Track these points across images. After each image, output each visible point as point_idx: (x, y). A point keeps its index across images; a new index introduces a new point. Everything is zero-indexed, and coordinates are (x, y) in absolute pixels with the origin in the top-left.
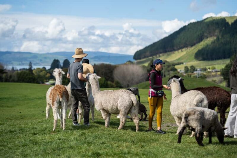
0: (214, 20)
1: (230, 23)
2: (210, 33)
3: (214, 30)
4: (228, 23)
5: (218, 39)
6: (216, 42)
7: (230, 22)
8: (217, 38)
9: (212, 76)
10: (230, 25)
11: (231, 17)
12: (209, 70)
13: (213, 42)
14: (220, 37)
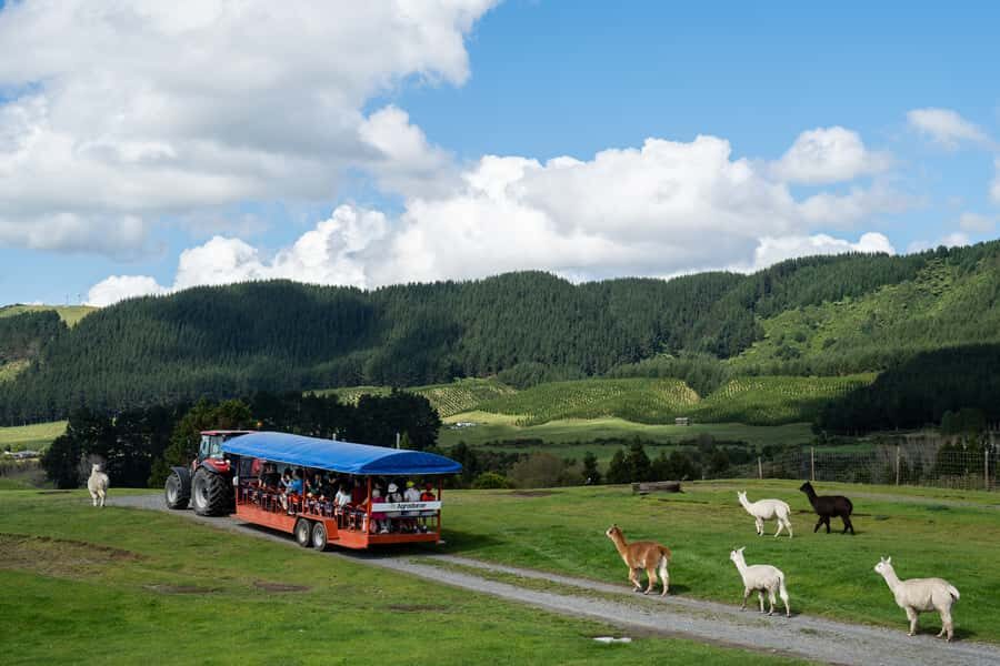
0: (26, 315)
1: (70, 324)
2: (13, 349)
3: (26, 344)
4: (64, 324)
5: (36, 367)
6: (30, 375)
7: (71, 320)
8: (32, 366)
9: (15, 467)
10: (69, 330)
11: (73, 309)
12: (7, 453)
13: (21, 376)
14: (41, 362)
